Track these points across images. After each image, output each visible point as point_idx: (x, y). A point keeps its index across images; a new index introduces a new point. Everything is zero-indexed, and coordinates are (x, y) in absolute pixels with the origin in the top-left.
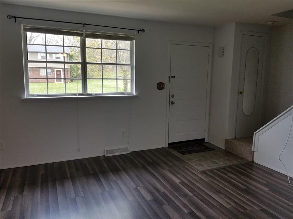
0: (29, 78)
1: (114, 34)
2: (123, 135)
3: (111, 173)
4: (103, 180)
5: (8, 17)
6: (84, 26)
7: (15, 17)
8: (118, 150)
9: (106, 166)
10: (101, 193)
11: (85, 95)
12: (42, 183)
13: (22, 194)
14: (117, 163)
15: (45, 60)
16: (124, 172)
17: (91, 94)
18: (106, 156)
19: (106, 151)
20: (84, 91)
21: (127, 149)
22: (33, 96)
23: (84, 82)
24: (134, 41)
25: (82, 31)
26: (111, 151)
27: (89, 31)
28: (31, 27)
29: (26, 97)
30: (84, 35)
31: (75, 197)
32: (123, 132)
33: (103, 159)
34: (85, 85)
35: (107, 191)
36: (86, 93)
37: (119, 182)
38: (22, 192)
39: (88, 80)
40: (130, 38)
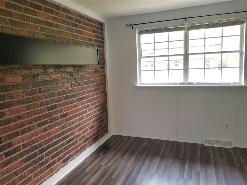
0: (142, 70)
1: (218, 21)
2: (227, 127)
3: (199, 163)
4: (186, 168)
5: (127, 26)
6: (186, 20)
7: (131, 25)
8: (219, 142)
9: (199, 155)
10: (177, 178)
11: (186, 84)
12: (139, 153)
13: (122, 157)
14: (212, 155)
15: (153, 55)
16: (214, 166)
17: (192, 84)
18: (205, 145)
19: (206, 140)
20: (185, 81)
21: (231, 143)
22: (144, 84)
23: (185, 72)
24: (245, 24)
25: (185, 25)
26: (211, 142)
27: (191, 23)
28: (143, 30)
29: (139, 85)
30: (186, 28)
31: (154, 173)
32: (227, 125)
33: (200, 148)
34: (187, 75)
35: (184, 178)
36: (187, 83)
37: (202, 174)
38: (122, 156)
39: (189, 70)
40: (239, 21)
